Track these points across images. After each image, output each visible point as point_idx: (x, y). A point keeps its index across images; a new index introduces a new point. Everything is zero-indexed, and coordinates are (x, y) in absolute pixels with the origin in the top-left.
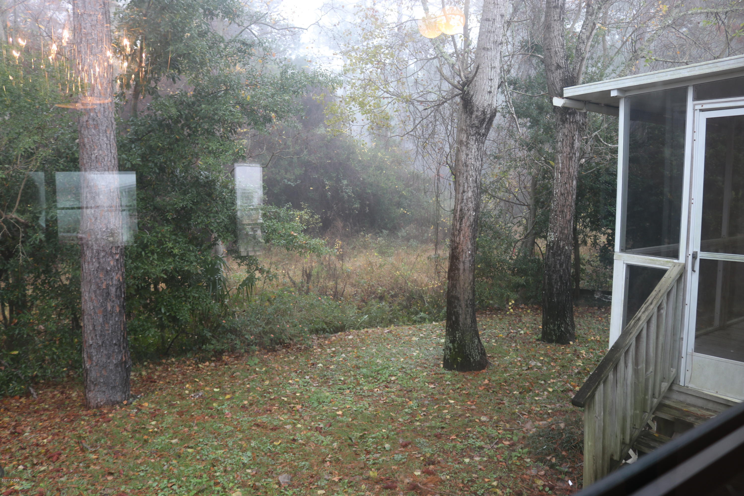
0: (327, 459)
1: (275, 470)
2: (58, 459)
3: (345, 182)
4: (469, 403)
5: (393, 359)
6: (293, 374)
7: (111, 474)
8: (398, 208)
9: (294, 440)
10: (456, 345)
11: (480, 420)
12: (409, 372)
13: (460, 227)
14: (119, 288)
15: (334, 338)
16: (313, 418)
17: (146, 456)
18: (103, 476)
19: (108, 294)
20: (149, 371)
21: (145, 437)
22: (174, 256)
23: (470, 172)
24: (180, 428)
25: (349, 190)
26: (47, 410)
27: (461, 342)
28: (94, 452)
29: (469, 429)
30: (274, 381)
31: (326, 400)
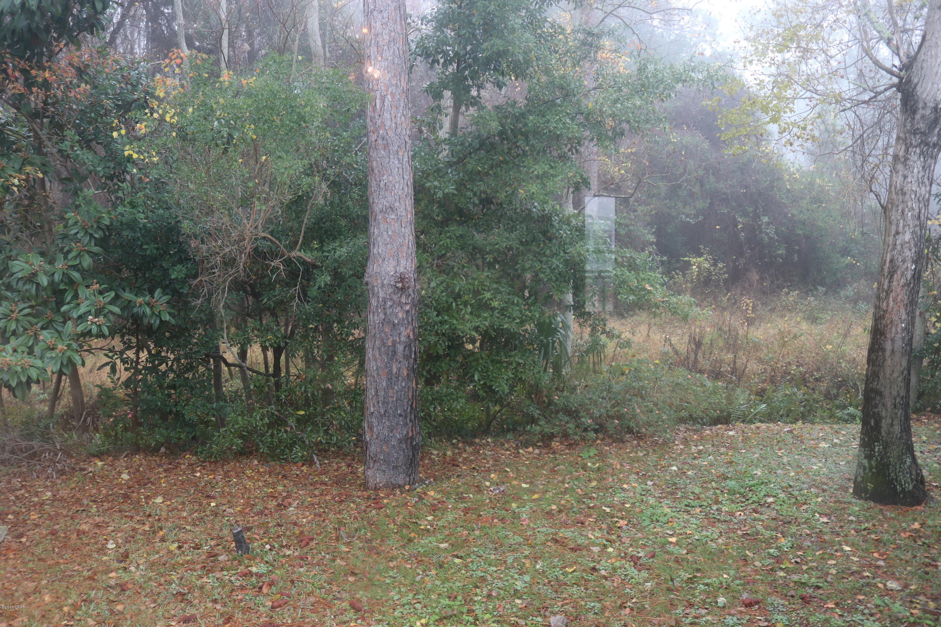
0: (629, 604)
1: (552, 606)
2: (307, 544)
3: (765, 219)
4: (876, 555)
5: (779, 472)
6: (633, 477)
7: (353, 574)
8: (842, 256)
9: (594, 569)
10: (873, 463)
11: (885, 585)
12: (796, 493)
13: (889, 287)
14: (408, 346)
15: (708, 432)
16: (634, 542)
17: (403, 558)
18: (345, 575)
19: (394, 353)
20: (457, 451)
21: (412, 535)
22: (493, 309)
23: (910, 204)
24: (459, 529)
25: (771, 231)
26: (326, 484)
27: (882, 459)
28: (348, 544)
29: (861, 597)
30: (603, 482)
31: (661, 519)
